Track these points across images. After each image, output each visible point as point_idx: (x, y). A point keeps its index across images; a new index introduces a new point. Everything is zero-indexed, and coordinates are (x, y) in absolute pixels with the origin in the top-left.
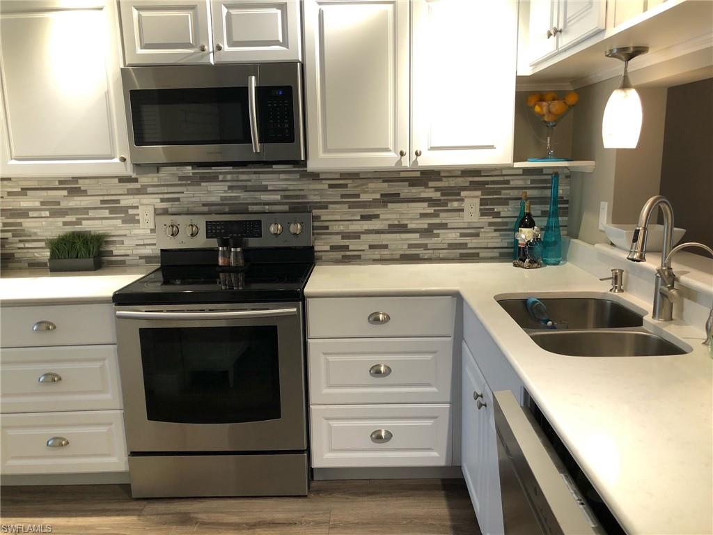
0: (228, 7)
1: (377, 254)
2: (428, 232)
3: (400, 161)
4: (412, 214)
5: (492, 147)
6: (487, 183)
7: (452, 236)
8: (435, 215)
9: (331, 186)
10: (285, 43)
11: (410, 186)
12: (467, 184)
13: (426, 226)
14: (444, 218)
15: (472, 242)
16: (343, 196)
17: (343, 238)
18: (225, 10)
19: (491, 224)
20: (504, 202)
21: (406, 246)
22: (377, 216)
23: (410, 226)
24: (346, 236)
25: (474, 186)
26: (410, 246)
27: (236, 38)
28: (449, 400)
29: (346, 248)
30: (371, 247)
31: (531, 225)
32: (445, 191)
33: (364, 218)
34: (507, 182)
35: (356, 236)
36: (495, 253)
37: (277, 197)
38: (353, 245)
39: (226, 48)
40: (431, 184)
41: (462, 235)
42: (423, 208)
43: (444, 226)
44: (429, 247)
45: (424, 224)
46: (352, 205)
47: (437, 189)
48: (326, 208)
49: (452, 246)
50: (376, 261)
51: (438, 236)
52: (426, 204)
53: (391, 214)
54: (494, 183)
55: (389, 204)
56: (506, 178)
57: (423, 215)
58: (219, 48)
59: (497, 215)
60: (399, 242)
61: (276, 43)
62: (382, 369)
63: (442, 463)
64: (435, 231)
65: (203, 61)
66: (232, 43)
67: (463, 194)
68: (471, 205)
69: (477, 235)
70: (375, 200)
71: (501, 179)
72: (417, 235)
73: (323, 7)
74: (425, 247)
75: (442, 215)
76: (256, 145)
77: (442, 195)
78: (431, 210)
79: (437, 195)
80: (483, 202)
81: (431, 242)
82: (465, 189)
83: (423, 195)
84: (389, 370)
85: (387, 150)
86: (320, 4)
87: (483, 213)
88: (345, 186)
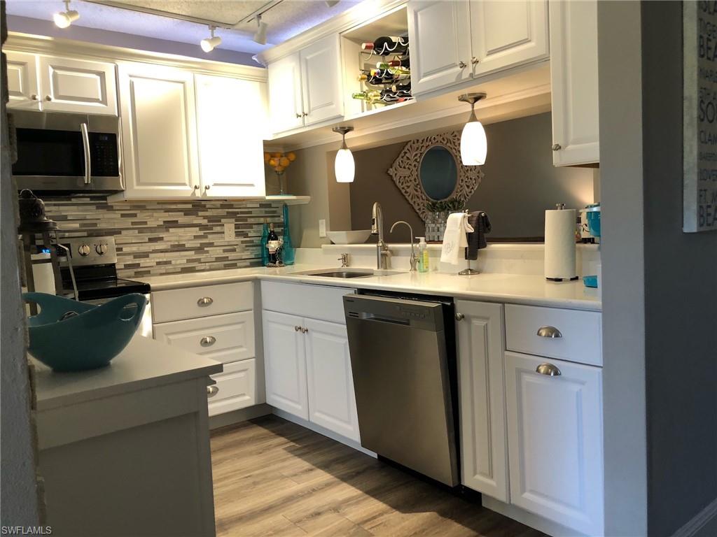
0: (54, 67)
1: (163, 269)
2: (200, 249)
3: (194, 192)
4: (186, 236)
5: (252, 185)
6: (238, 213)
7: (216, 252)
8: (205, 236)
9: (123, 215)
10: (104, 101)
11: (185, 215)
12: (225, 214)
13: (199, 245)
14: (211, 238)
15: (232, 255)
16: (133, 223)
17: (135, 257)
18: (51, 70)
19: (242, 242)
20: (250, 226)
21: (185, 261)
22: (161, 239)
23: (187, 246)
24: (137, 256)
25: (231, 215)
26: (188, 261)
27: (61, 93)
28: (254, 355)
29: (138, 265)
30: (158, 263)
31: (276, 239)
32: (210, 219)
33: (151, 240)
34: (250, 212)
35: (145, 255)
36: (247, 263)
37: (76, 225)
38: (143, 262)
39: (53, 100)
40: (200, 213)
41: (225, 251)
42: (196, 231)
43: (211, 245)
44: (202, 260)
45: (197, 243)
46: (141, 231)
47: (205, 217)
48: (120, 233)
49: (218, 259)
50: (162, 274)
51: (207, 252)
52: (198, 228)
53: (173, 236)
54: (242, 213)
55: (170, 229)
56: (250, 210)
57: (196, 237)
58: (49, 99)
59: (246, 235)
60: (179, 259)
61: (97, 100)
62: (208, 340)
63: (252, 403)
64: (206, 249)
65: (33, 108)
66: (58, 97)
67: (223, 221)
68: (229, 228)
69: (234, 250)
70: (159, 226)
71: (246, 210)
72: (193, 252)
73: (133, 79)
74: (199, 261)
75: (210, 236)
76: (87, 178)
77: (209, 222)
78: (201, 233)
79: (205, 222)
80: (237, 227)
81: (202, 257)
82: (224, 217)
83: (195, 222)
84: (214, 340)
85: (184, 184)
86: (131, 76)
87: (238, 234)
88: (135, 215)
